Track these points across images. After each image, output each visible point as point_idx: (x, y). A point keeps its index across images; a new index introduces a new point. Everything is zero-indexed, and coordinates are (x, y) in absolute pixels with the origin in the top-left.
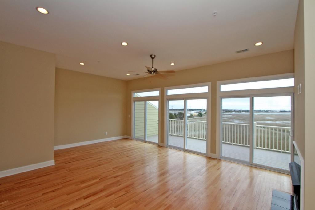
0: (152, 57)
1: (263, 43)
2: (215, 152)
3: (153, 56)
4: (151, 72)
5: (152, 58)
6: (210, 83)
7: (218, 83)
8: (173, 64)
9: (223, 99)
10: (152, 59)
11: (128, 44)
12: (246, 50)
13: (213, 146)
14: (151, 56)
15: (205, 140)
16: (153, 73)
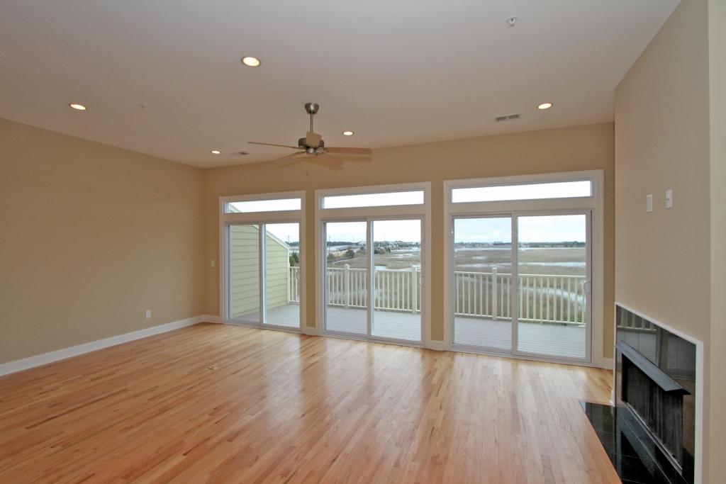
0: (311, 110)
1: (552, 105)
2: (441, 338)
3: (312, 108)
4: (308, 148)
5: (310, 112)
6: (428, 185)
7: (446, 183)
8: (348, 133)
9: (456, 220)
10: (309, 115)
11: (260, 63)
12: (517, 116)
13: (436, 325)
14: (307, 106)
15: (418, 313)
16: (311, 151)
